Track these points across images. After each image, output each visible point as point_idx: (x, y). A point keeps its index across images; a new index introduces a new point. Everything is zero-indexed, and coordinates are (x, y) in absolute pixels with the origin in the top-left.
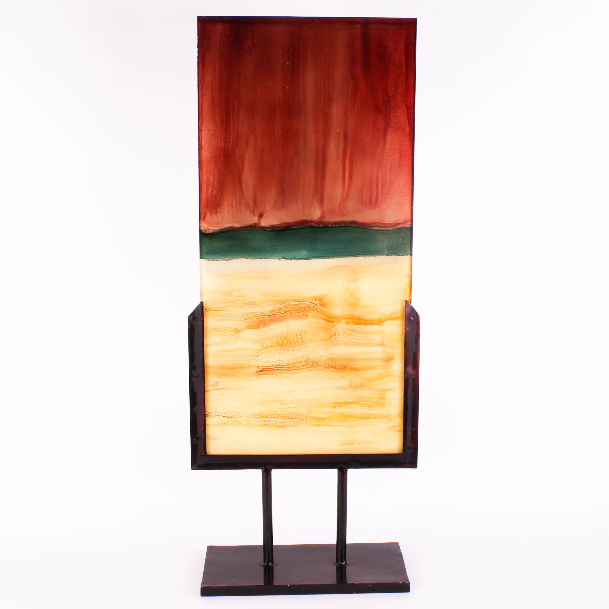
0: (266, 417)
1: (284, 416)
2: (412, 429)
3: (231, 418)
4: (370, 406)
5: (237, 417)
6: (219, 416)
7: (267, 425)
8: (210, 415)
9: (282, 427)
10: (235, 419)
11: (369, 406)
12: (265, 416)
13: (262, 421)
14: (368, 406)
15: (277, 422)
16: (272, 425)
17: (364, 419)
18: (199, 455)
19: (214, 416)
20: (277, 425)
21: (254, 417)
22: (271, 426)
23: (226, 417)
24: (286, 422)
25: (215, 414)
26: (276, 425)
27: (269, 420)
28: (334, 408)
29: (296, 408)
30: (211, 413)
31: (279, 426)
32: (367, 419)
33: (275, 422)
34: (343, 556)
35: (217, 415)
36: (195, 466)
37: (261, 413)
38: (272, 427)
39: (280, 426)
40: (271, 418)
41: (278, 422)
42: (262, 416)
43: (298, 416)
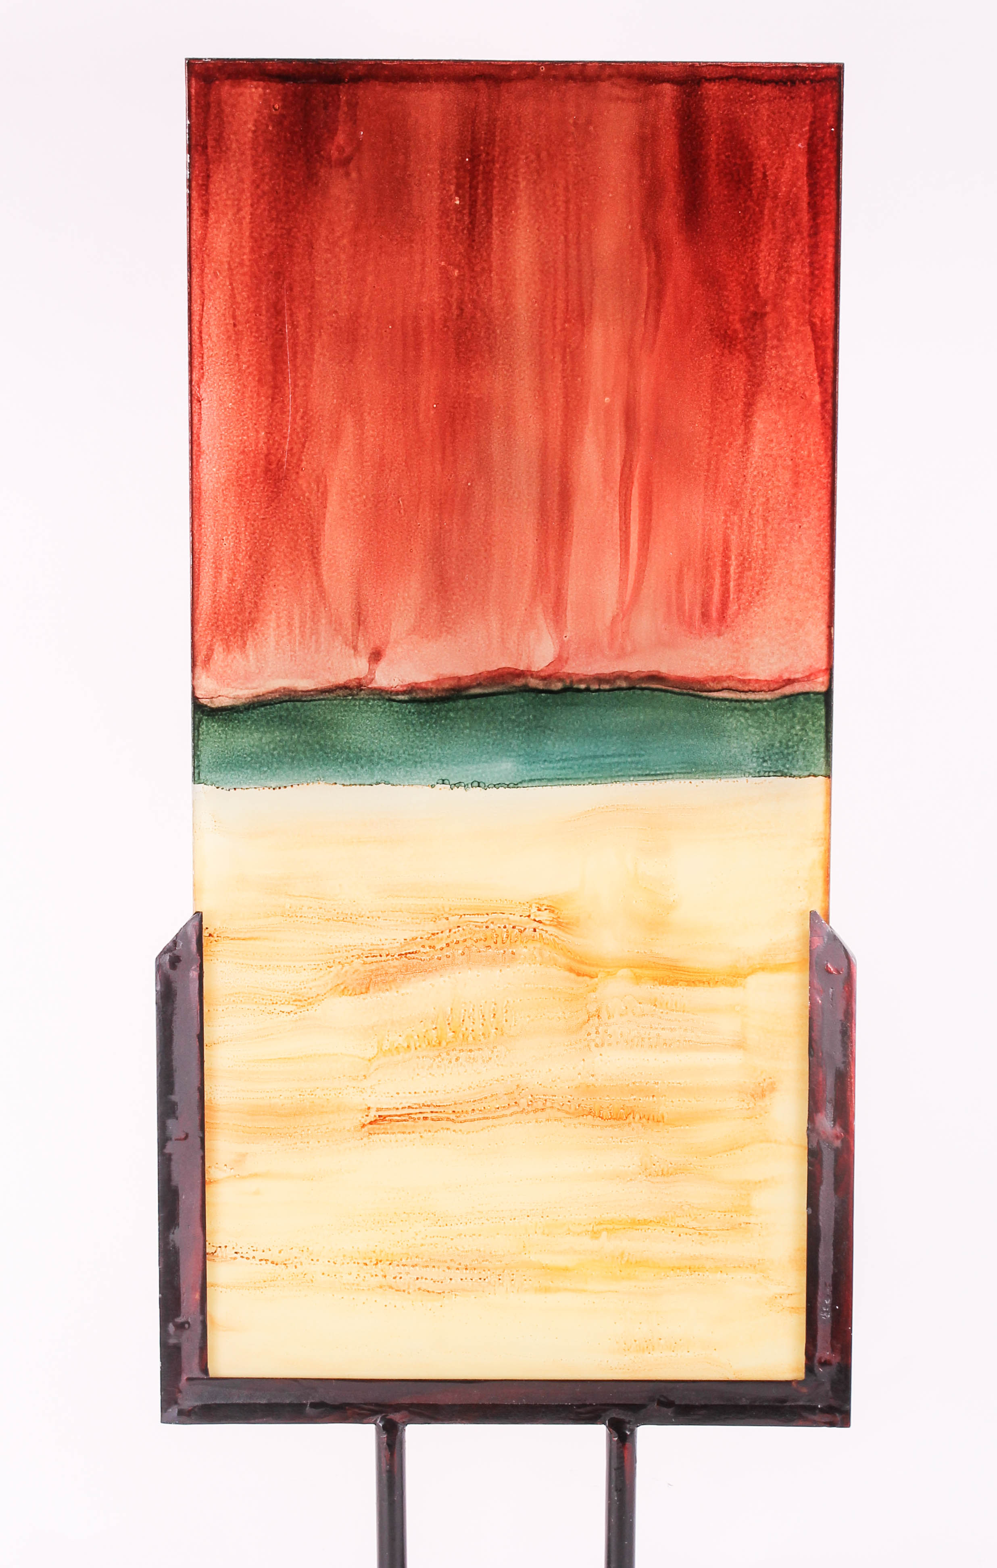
0: (390, 1264)
1: (446, 1262)
2: (833, 1304)
3: (285, 1264)
4: (706, 1232)
5: (301, 1264)
6: (248, 1258)
7: (391, 1287)
8: (220, 1255)
9: (440, 1293)
10: (296, 1267)
11: (702, 1232)
12: (387, 1260)
13: (376, 1275)
14: (700, 1234)
15: (424, 1280)
16: (409, 1288)
17: (688, 1272)
18: (184, 1377)
19: (231, 1258)
20: (424, 1287)
21: (354, 1263)
22: (404, 1291)
23: (269, 1263)
24: (451, 1279)
25: (236, 1253)
26: (419, 1289)
27: (400, 1273)
28: (597, 1238)
29: (480, 1235)
30: (223, 1248)
31: (428, 1291)
32: (697, 1273)
33: (417, 1279)
35: (242, 1257)
36: (174, 1411)
37: (374, 1252)
38: (409, 1293)
39: (433, 1292)
40: (404, 1265)
41: (426, 1279)
42: (377, 1260)
43: (487, 1260)
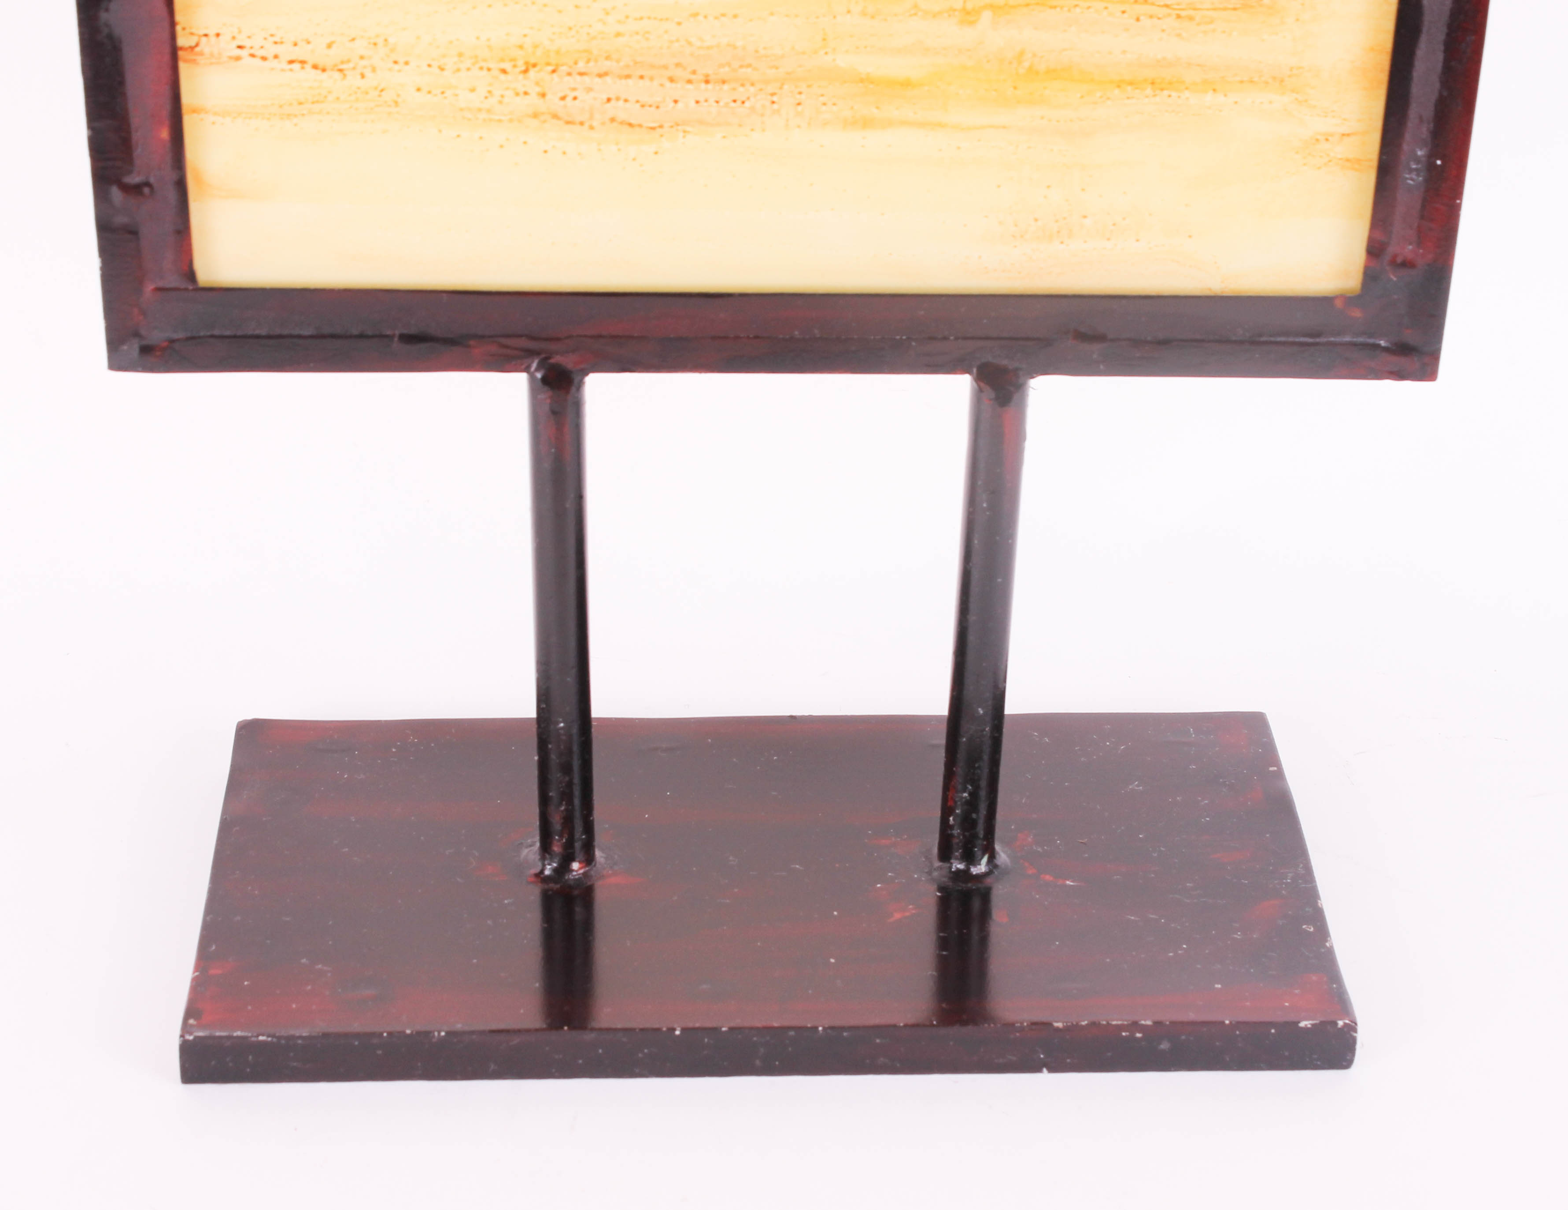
0: (554, 71)
1: (665, 67)
2: (1432, 156)
3: (341, 70)
4: (1192, 13)
5: (374, 70)
6: (264, 58)
7: (555, 116)
8: (207, 50)
9: (653, 128)
10: (363, 76)
11: (1183, 13)
12: (548, 64)
13: (526, 93)
14: (1179, 16)
15: (621, 103)
16: (591, 117)
17: (1149, 91)
18: (149, 287)
19: (231, 58)
20: (622, 116)
21: (481, 68)
22: (582, 123)
23: (308, 67)
24: (676, 102)
25: (240, 47)
26: (613, 120)
27: (574, 89)
28: (972, 23)
29: (735, 16)
30: (213, 39)
31: (630, 125)
32: (1166, 93)
33: (609, 100)
34: (981, 830)
35: (253, 56)
36: (132, 349)
37: (521, 47)
38: (591, 128)
39: (640, 126)
40: (581, 74)
41: (626, 101)
42: (527, 63)
43: (749, 66)
